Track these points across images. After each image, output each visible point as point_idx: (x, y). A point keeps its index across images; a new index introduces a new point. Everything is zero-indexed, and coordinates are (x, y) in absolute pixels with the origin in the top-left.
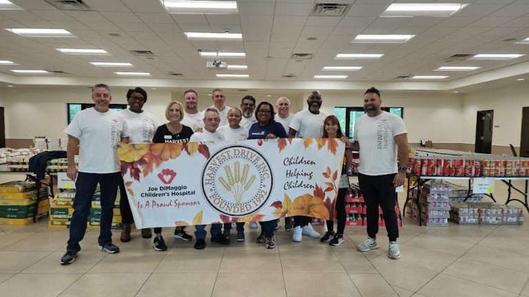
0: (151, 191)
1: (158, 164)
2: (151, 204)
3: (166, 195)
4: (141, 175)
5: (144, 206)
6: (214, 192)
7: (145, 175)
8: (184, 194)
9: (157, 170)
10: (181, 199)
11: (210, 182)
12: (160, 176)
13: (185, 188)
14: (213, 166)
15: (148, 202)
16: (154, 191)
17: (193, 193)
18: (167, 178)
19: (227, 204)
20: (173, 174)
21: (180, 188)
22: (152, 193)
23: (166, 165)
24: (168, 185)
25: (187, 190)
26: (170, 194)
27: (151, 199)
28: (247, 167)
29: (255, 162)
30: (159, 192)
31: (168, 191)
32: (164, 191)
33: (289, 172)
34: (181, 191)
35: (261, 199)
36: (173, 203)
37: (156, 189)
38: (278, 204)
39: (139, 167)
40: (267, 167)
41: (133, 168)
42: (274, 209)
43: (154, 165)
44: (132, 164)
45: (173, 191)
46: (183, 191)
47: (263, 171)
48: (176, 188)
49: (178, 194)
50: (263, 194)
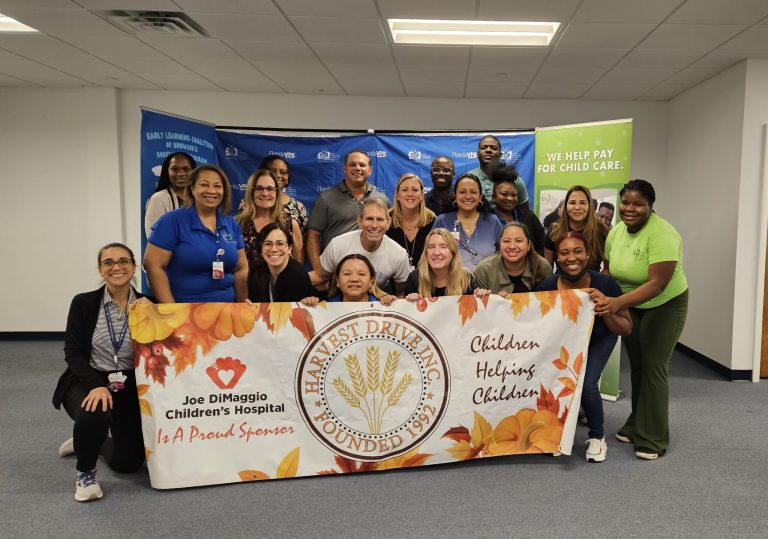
0: (189, 406)
1: (207, 348)
2: (187, 432)
3: (222, 413)
4: (170, 370)
5: (171, 438)
6: (323, 408)
7: (178, 370)
8: (261, 410)
9: (204, 360)
10: (255, 421)
11: (315, 387)
12: (211, 372)
13: (264, 397)
14: (321, 356)
15: (180, 429)
16: (197, 405)
17: (281, 408)
18: (226, 376)
19: (352, 433)
20: (238, 368)
21: (253, 398)
22: (192, 408)
23: (224, 349)
24: (227, 392)
25: (268, 402)
26: (232, 411)
27: (186, 423)
28: (393, 358)
29: (410, 348)
30: (206, 406)
31: (228, 404)
32: (217, 405)
33: (482, 367)
34: (255, 403)
35: (424, 423)
36: (237, 431)
37: (201, 400)
38: (458, 433)
39: (167, 352)
40: (436, 357)
41: (153, 355)
42: (450, 442)
43: (199, 349)
44: (150, 346)
45: (239, 404)
46: (259, 403)
47: (428, 365)
48: (244, 398)
49: (248, 411)
50: (428, 413)
